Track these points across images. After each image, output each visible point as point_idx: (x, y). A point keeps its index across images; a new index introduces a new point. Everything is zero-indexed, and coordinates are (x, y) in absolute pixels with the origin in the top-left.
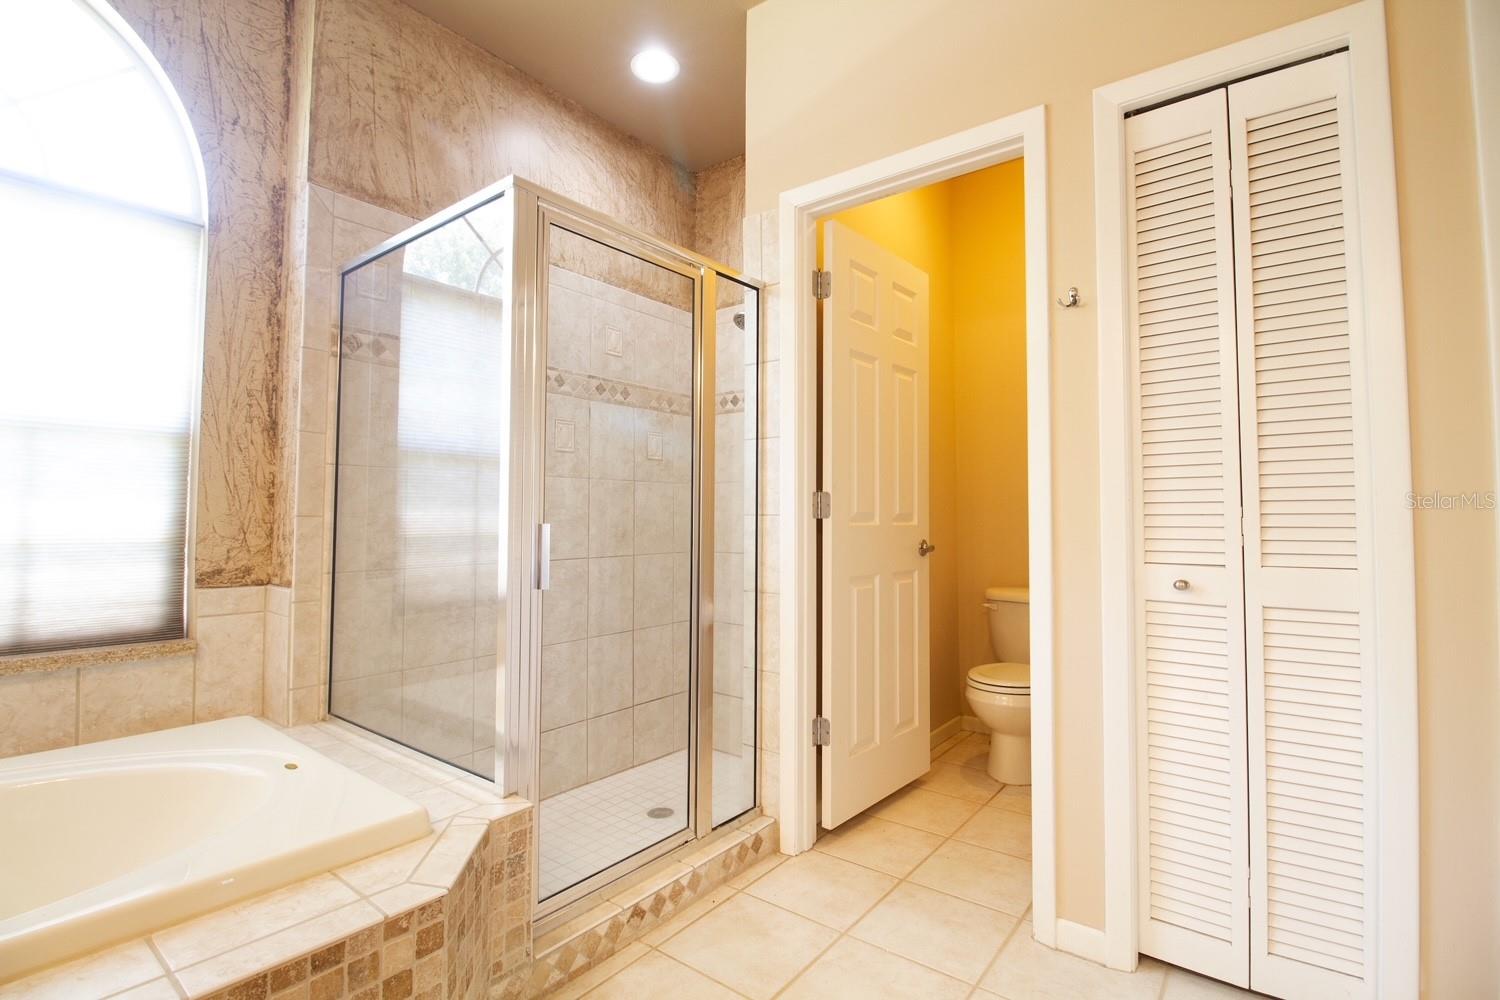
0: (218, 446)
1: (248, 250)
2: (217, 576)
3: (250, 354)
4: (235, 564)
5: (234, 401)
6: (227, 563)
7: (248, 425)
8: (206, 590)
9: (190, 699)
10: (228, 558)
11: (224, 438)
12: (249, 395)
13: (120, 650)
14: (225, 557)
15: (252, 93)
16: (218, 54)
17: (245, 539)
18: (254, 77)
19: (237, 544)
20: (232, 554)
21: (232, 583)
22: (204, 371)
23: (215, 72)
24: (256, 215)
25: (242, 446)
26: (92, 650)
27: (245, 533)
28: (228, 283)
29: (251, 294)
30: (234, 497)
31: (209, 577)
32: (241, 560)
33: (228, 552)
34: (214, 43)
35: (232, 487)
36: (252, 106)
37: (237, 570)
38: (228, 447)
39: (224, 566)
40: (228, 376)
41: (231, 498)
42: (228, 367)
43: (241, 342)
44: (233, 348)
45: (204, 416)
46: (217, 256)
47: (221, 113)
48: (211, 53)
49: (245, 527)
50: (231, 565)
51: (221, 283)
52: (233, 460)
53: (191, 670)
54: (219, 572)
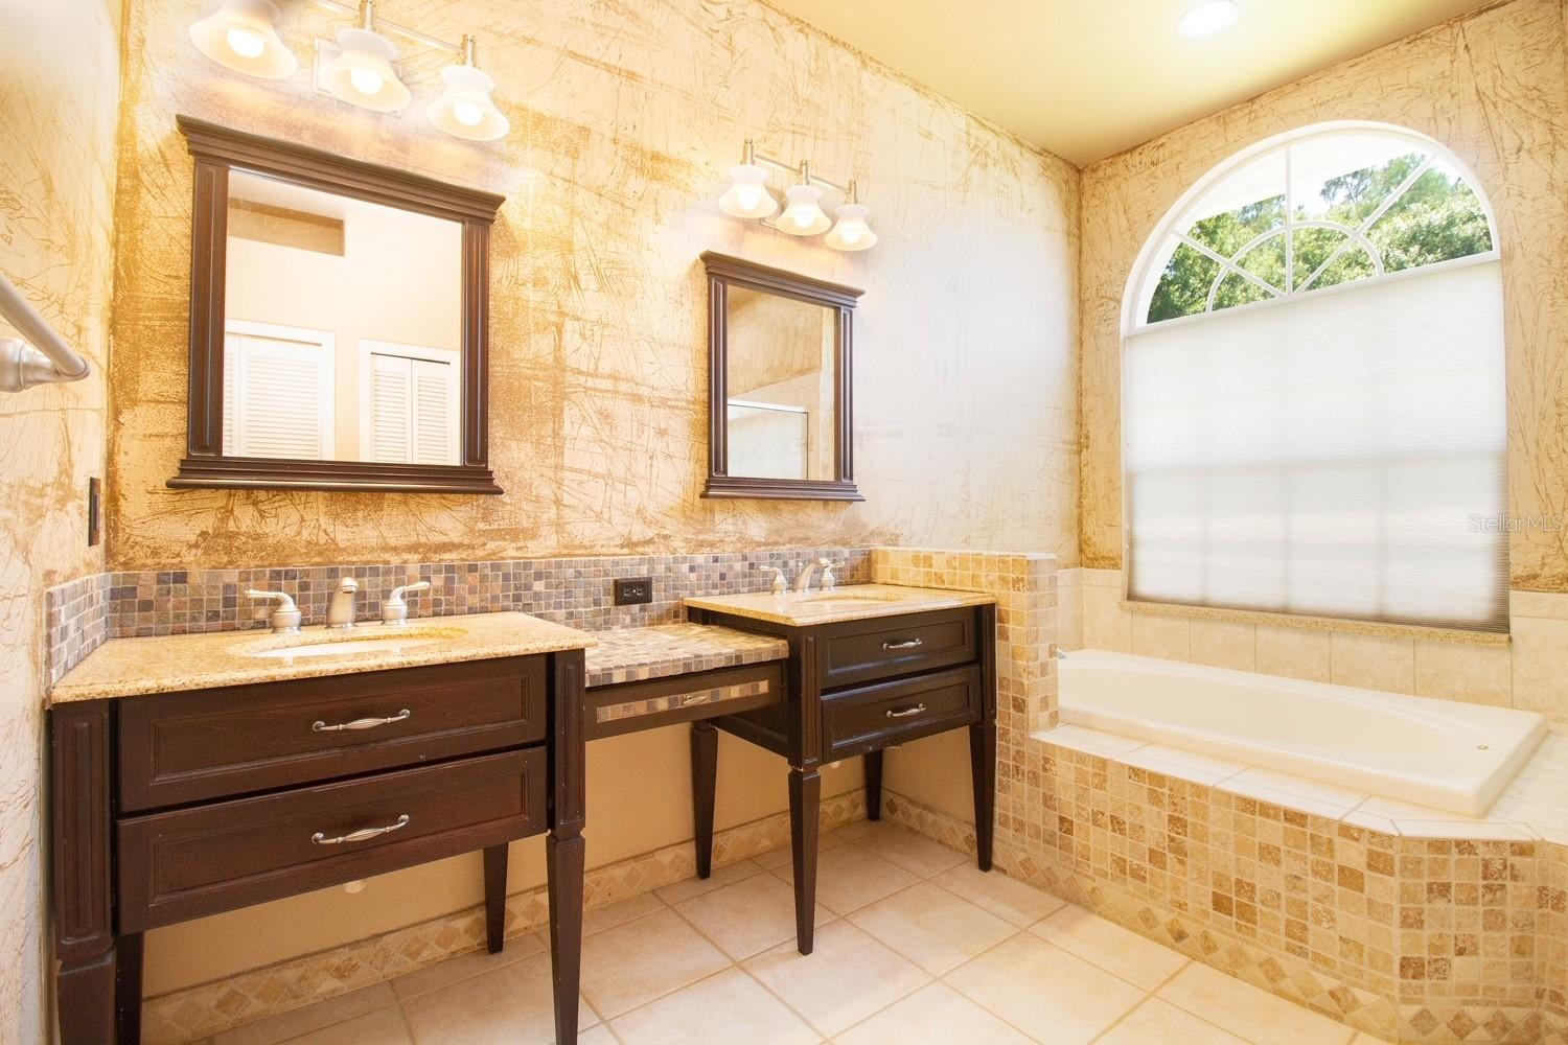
0: (1526, 458)
1: (1545, 263)
2: (1532, 581)
3: (1556, 364)
4: (1551, 571)
5: (1540, 414)
6: (1542, 569)
7: (1559, 435)
8: (1521, 592)
9: (1509, 688)
10: (1543, 564)
11: (1533, 450)
12: (1558, 405)
13: (1441, 632)
14: (1540, 563)
15: (1534, 111)
16: (1494, 100)
17: (1561, 547)
18: (1535, 93)
19: (1551, 551)
20: (1547, 561)
21: (1548, 588)
22: (1507, 391)
23: (1493, 116)
24: (1551, 226)
25: (1552, 456)
26: (1419, 628)
27: (1561, 541)
28: (1526, 303)
29: (1552, 305)
30: (1546, 506)
31: (1523, 581)
32: (1558, 568)
33: (1543, 558)
34: (1490, 93)
35: (1544, 497)
36: (1535, 123)
37: (1553, 576)
38: (1537, 460)
39: (1539, 572)
40: (1533, 391)
41: (1543, 507)
42: (1533, 383)
43: (1545, 355)
44: (1537, 364)
45: (1510, 433)
46: (1513, 283)
47: (1503, 150)
48: (1487, 102)
49: (1561, 535)
50: (1546, 571)
51: (1519, 307)
52: (1544, 471)
53: (1508, 662)
54: (1535, 577)
